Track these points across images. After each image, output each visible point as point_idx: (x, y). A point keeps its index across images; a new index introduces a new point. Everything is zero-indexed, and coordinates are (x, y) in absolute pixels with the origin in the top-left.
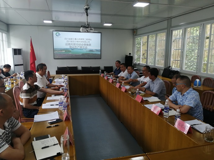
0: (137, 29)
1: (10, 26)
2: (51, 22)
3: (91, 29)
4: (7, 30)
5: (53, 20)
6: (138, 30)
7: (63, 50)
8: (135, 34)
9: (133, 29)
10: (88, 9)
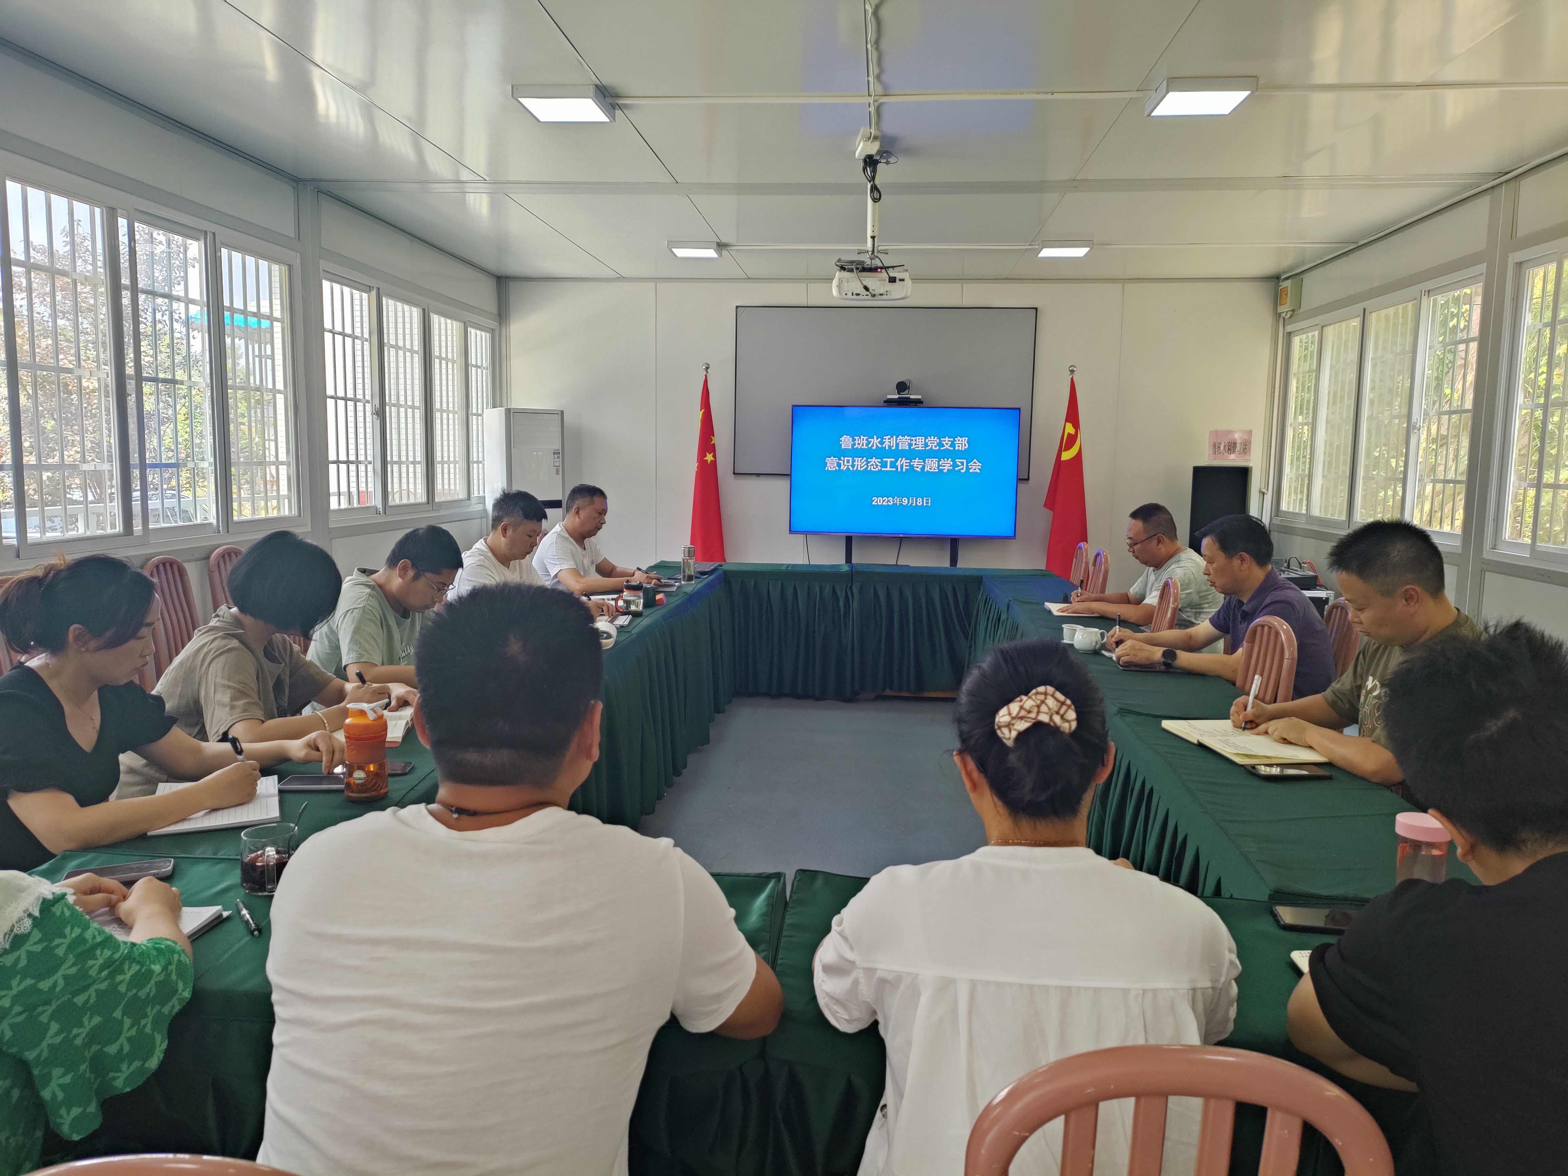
0: (1297, 276)
1: (512, 285)
2: (711, 253)
3: (892, 280)
4: (494, 309)
5: (723, 239)
6: (1308, 279)
8: (1284, 309)
9: (1276, 278)
10: (878, 162)
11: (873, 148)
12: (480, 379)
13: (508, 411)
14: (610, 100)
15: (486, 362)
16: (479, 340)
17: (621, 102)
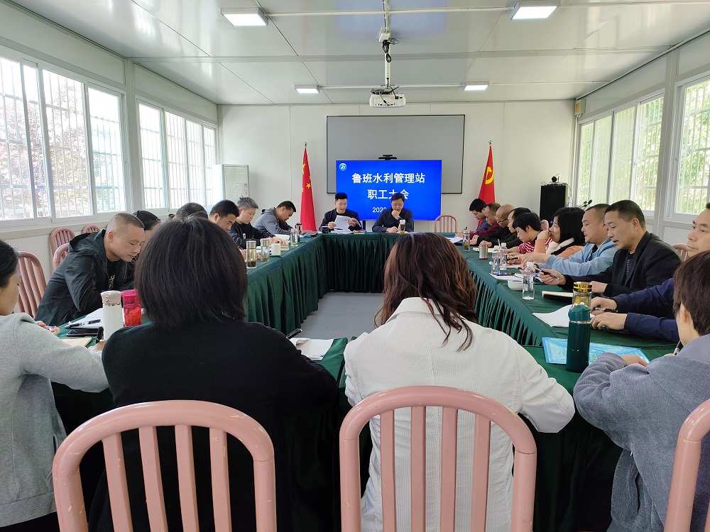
0: (584, 98)
1: (223, 108)
2: (315, 91)
3: (397, 98)
4: (215, 119)
5: (320, 84)
6: (589, 98)
8: (578, 113)
9: (574, 99)
10: (389, 43)
11: (387, 36)
12: (210, 152)
13: (223, 166)
14: (265, 15)
15: (213, 144)
16: (209, 133)
17: (271, 15)
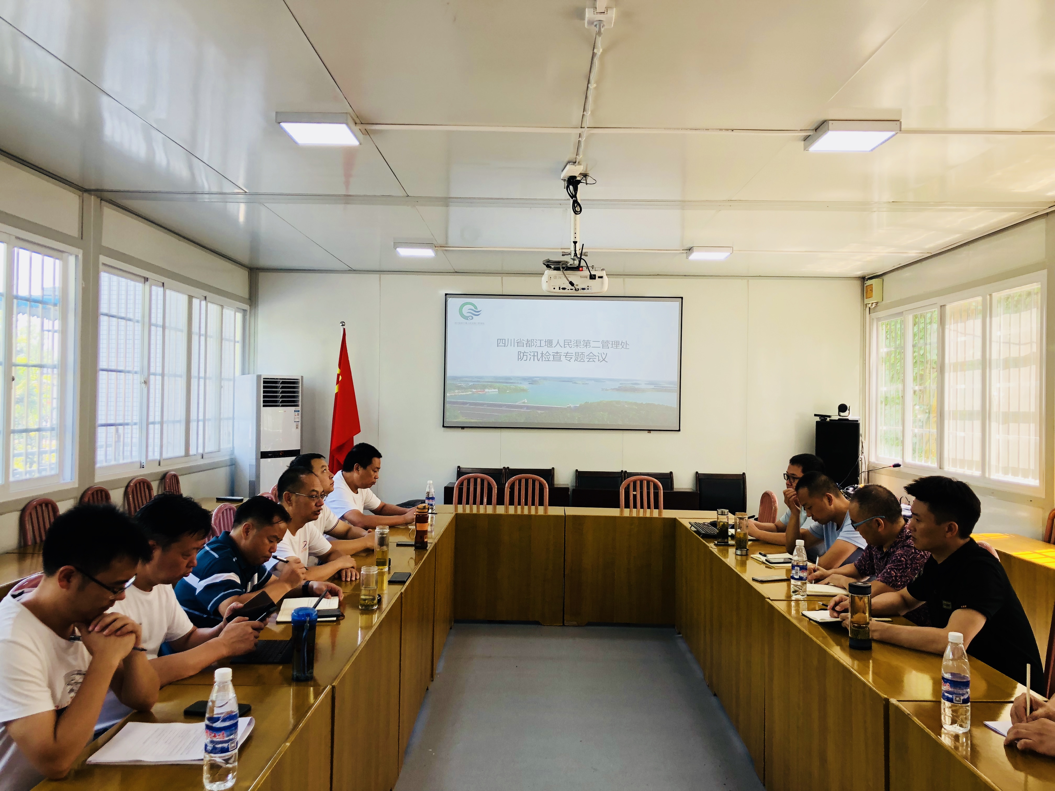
0: (879, 277)
1: (262, 274)
2: (428, 253)
3: (592, 277)
4: (247, 296)
6: (889, 279)
7: (491, 387)
8: (869, 301)
9: (863, 279)
10: (579, 182)
11: (576, 170)
13: (259, 378)
14: (360, 126)
15: (238, 336)
16: (233, 318)
17: (370, 128)
